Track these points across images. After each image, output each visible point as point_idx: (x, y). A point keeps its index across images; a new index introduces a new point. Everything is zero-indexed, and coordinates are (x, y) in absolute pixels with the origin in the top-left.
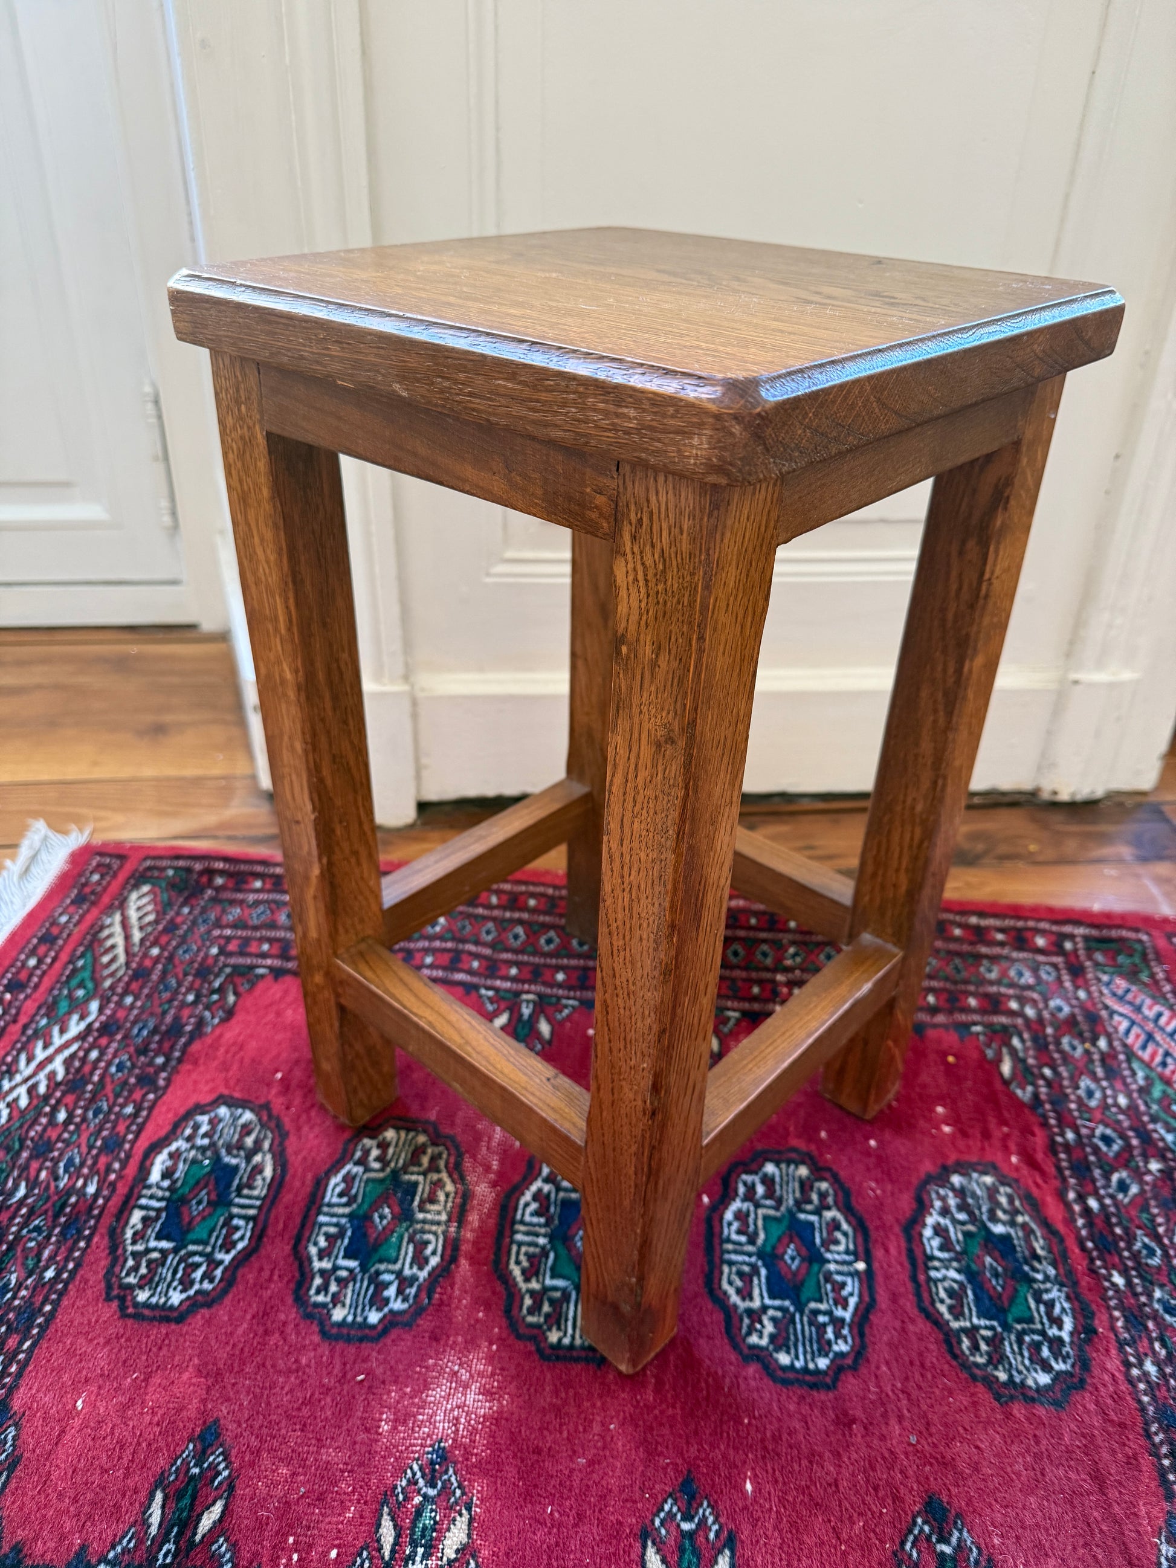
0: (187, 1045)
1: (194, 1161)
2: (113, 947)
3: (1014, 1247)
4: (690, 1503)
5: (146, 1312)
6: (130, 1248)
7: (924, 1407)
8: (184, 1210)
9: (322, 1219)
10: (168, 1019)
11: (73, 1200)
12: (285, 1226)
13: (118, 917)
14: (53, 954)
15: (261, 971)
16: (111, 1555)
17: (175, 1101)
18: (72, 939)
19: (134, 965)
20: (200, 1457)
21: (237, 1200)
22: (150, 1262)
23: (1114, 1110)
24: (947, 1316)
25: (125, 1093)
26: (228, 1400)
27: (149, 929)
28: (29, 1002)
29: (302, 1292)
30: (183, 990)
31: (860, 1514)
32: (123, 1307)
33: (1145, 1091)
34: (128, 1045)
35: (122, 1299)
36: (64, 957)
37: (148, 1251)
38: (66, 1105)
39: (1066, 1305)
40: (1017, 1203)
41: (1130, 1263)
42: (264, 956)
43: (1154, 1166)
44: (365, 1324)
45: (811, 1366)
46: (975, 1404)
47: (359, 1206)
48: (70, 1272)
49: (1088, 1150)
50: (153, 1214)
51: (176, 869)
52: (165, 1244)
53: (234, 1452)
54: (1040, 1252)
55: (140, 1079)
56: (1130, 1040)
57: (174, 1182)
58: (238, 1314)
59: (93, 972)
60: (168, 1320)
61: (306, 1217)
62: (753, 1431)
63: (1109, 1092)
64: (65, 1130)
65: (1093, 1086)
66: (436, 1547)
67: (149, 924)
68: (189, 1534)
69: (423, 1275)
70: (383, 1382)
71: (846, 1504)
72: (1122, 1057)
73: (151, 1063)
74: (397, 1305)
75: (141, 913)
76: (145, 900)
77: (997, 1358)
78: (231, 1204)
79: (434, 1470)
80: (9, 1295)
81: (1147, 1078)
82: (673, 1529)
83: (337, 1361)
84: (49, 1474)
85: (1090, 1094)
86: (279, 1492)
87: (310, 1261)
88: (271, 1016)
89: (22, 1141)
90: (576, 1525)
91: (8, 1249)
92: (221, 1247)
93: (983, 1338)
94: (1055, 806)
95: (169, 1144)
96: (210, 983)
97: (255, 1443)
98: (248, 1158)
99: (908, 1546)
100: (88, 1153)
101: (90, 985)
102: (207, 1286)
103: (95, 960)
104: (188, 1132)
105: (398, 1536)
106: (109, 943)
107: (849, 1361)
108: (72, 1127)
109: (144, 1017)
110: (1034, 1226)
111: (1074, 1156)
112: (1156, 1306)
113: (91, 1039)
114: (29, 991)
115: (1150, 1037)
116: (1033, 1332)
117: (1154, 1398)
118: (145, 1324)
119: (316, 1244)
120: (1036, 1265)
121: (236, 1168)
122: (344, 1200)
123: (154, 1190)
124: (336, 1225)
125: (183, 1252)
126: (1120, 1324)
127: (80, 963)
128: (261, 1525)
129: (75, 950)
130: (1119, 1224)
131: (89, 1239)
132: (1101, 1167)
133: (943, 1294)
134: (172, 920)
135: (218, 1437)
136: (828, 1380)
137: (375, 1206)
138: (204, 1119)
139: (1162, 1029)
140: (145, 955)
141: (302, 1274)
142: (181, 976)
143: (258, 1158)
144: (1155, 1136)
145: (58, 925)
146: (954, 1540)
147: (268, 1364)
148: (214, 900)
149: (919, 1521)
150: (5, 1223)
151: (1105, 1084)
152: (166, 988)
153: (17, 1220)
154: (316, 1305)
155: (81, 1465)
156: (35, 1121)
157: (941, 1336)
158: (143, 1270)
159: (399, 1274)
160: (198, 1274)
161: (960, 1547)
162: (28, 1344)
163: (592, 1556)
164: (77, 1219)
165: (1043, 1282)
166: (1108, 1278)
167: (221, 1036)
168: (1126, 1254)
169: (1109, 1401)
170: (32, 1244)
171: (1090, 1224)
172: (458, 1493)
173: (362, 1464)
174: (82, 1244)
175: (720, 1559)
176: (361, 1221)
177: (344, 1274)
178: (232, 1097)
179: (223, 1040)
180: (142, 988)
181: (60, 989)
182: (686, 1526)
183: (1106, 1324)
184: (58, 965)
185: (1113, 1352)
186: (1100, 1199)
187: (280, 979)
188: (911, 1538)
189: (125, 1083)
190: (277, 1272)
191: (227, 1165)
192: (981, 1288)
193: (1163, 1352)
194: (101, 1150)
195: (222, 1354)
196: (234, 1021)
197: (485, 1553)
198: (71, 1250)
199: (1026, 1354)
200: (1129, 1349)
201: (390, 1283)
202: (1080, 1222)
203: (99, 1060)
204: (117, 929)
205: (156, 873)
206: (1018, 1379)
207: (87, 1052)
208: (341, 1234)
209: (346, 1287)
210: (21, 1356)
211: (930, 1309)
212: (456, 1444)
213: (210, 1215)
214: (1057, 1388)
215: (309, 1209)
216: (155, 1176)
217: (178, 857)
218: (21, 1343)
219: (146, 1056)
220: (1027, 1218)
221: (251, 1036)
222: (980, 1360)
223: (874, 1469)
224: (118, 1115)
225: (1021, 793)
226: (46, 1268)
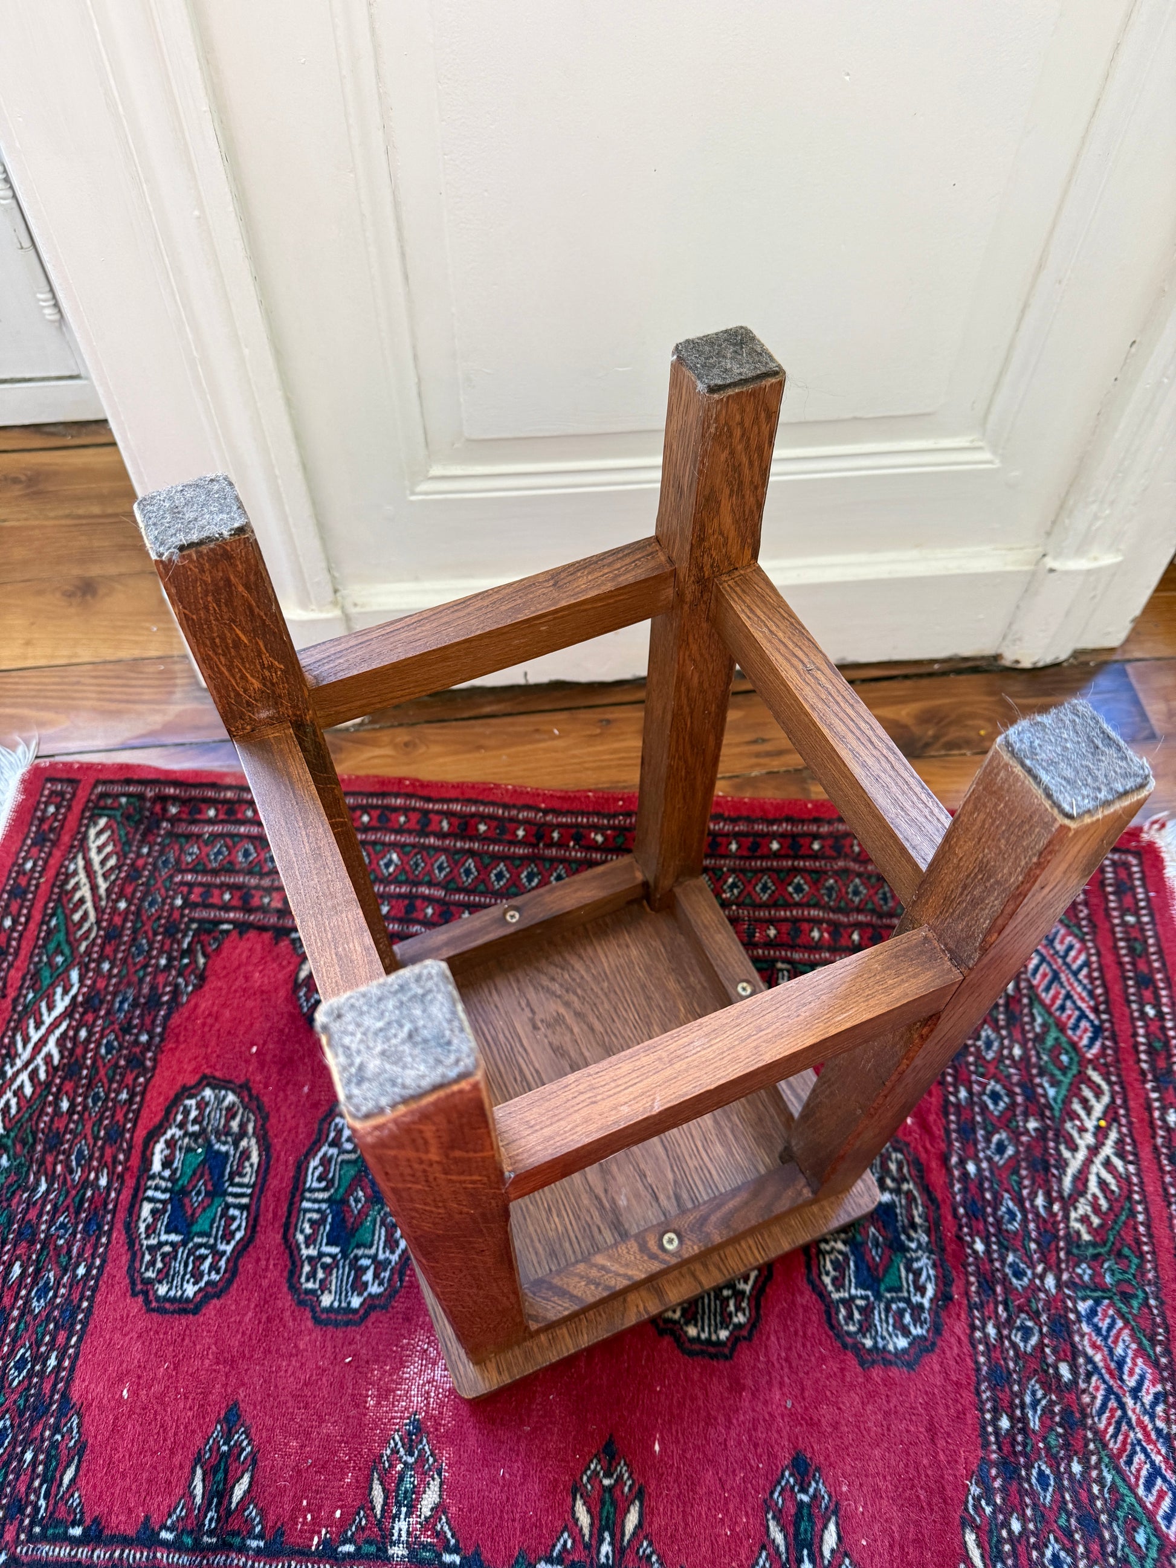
0: (167, 1017)
1: (189, 1150)
2: (82, 901)
3: (896, 1215)
4: (610, 1464)
5: (167, 1305)
6: (145, 1242)
7: (801, 1375)
8: (186, 1201)
9: (306, 1205)
10: (146, 990)
11: (89, 1193)
12: (275, 1214)
13: (81, 863)
14: (25, 911)
15: (225, 927)
16: (169, 1522)
17: (163, 1084)
18: (40, 891)
19: (104, 924)
20: (228, 1436)
21: (230, 1189)
22: (164, 1255)
23: (1007, 1062)
24: (830, 1288)
25: (118, 1078)
26: (243, 1384)
27: (113, 877)
28: (12, 972)
29: (294, 1280)
30: (155, 952)
31: (743, 1468)
32: (147, 1302)
33: (1040, 1039)
34: (113, 1023)
35: (146, 1293)
36: (37, 916)
37: (161, 1245)
38: (67, 1093)
39: (932, 1272)
40: (905, 1170)
41: (992, 1230)
42: (226, 907)
43: (1032, 1125)
44: (349, 1310)
45: (714, 1338)
46: (842, 1370)
47: (336, 1190)
48: (98, 1268)
49: (977, 1109)
50: (160, 1206)
51: (129, 795)
52: (174, 1238)
53: (253, 1430)
54: (918, 1220)
55: (129, 1061)
56: (1035, 982)
57: (174, 1172)
58: (244, 1303)
59: (67, 933)
60: (185, 1311)
61: (291, 1204)
62: (663, 1398)
63: (1006, 1042)
64: (70, 1120)
65: (993, 1036)
66: (415, 1506)
67: (112, 869)
68: (226, 1502)
69: (395, 1258)
70: (367, 1362)
71: (732, 1459)
72: (1025, 1001)
73: (136, 1042)
74: (375, 1289)
75: (102, 856)
76: (103, 838)
77: (866, 1327)
78: (225, 1193)
79: (411, 1440)
80: (51, 1294)
81: (1044, 1025)
82: (596, 1484)
83: (328, 1344)
84: (111, 1457)
85: (989, 1044)
86: (291, 1462)
87: (300, 1250)
88: (241, 981)
89: (34, 1134)
90: (522, 1484)
91: (42, 1249)
92: (222, 1238)
93: (857, 1307)
94: (1014, 671)
95: (165, 1133)
96: (180, 943)
97: (269, 1422)
98: (236, 1144)
99: (776, 1495)
100: (95, 1145)
101: (67, 951)
102: (214, 1277)
103: (68, 918)
104: (179, 1117)
105: (386, 1498)
106: (77, 896)
107: (745, 1333)
108: (76, 1117)
109: (122, 987)
110: (916, 1193)
111: (963, 1118)
112: (1007, 1270)
113: (77, 1016)
114: (10, 958)
115: (1056, 977)
116: (900, 1299)
117: (989, 1358)
118: (167, 1317)
119: (302, 1231)
120: (913, 1235)
121: (227, 1154)
122: (323, 1184)
123: (157, 1181)
124: (318, 1211)
125: (190, 1245)
126: (973, 1289)
127: (53, 922)
128: (282, 1491)
129: (46, 907)
130: (991, 1188)
131: (109, 1234)
132: (985, 1128)
133: (829, 1266)
134: (132, 865)
135: (239, 1417)
136: (727, 1351)
137: (350, 1190)
138: (192, 1102)
139: (1069, 966)
140: (114, 909)
141: (293, 1263)
142: (150, 934)
143: (244, 1143)
144: (1040, 1091)
145: (25, 873)
146: (811, 1490)
147: (273, 1348)
148: (170, 834)
149: (787, 1473)
150: (35, 1221)
151: (1004, 1033)
152: (140, 951)
153: (45, 1218)
154: (308, 1292)
155: (135, 1449)
156: (42, 1112)
157: (823, 1308)
158: (159, 1265)
159: (374, 1258)
160: (206, 1265)
161: (815, 1497)
162: (74, 1340)
163: (535, 1510)
164: (96, 1213)
165: (915, 1251)
166: (971, 1245)
167: (196, 1006)
168: (991, 1219)
169: (952, 1363)
170: (61, 1242)
171: (965, 1190)
172: (431, 1460)
173: (354, 1436)
174: (104, 1240)
175: (632, 1509)
176: (338, 1204)
177: (328, 1260)
178: (214, 1078)
179: (200, 1011)
180: (116, 951)
181: (40, 955)
182: (606, 1482)
183: (962, 1290)
184: (32, 925)
185: (963, 1316)
186: (978, 1162)
187: (245, 936)
188: (779, 1488)
189: (116, 1066)
190: (272, 1262)
191: (218, 1152)
192: (863, 1260)
193: (1005, 1315)
194: (105, 1140)
195: (235, 1343)
196: (206, 988)
197: (453, 1509)
198: (96, 1247)
199: (891, 1321)
200: (976, 1313)
201: (368, 1268)
202: (957, 1187)
203: (88, 1040)
204: (82, 877)
205: (109, 801)
206: (881, 1343)
207: (77, 1031)
208: (323, 1220)
209: (331, 1274)
210: (71, 1351)
211: (817, 1282)
212: (429, 1417)
213: (209, 1206)
214: (912, 1351)
215: (293, 1197)
216: (157, 1166)
217: (128, 782)
218: (69, 1339)
219: (131, 1034)
220: (911, 1186)
221: (224, 1005)
222: (852, 1328)
223: (755, 1430)
224: (114, 1100)
225: (983, 658)
226: (77, 1265)
